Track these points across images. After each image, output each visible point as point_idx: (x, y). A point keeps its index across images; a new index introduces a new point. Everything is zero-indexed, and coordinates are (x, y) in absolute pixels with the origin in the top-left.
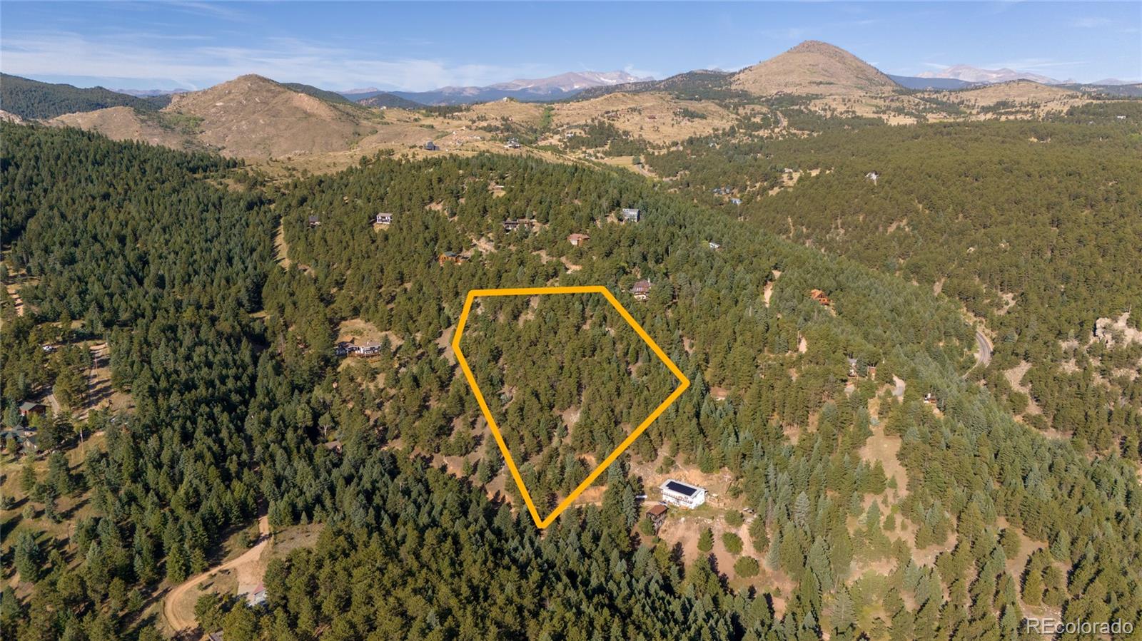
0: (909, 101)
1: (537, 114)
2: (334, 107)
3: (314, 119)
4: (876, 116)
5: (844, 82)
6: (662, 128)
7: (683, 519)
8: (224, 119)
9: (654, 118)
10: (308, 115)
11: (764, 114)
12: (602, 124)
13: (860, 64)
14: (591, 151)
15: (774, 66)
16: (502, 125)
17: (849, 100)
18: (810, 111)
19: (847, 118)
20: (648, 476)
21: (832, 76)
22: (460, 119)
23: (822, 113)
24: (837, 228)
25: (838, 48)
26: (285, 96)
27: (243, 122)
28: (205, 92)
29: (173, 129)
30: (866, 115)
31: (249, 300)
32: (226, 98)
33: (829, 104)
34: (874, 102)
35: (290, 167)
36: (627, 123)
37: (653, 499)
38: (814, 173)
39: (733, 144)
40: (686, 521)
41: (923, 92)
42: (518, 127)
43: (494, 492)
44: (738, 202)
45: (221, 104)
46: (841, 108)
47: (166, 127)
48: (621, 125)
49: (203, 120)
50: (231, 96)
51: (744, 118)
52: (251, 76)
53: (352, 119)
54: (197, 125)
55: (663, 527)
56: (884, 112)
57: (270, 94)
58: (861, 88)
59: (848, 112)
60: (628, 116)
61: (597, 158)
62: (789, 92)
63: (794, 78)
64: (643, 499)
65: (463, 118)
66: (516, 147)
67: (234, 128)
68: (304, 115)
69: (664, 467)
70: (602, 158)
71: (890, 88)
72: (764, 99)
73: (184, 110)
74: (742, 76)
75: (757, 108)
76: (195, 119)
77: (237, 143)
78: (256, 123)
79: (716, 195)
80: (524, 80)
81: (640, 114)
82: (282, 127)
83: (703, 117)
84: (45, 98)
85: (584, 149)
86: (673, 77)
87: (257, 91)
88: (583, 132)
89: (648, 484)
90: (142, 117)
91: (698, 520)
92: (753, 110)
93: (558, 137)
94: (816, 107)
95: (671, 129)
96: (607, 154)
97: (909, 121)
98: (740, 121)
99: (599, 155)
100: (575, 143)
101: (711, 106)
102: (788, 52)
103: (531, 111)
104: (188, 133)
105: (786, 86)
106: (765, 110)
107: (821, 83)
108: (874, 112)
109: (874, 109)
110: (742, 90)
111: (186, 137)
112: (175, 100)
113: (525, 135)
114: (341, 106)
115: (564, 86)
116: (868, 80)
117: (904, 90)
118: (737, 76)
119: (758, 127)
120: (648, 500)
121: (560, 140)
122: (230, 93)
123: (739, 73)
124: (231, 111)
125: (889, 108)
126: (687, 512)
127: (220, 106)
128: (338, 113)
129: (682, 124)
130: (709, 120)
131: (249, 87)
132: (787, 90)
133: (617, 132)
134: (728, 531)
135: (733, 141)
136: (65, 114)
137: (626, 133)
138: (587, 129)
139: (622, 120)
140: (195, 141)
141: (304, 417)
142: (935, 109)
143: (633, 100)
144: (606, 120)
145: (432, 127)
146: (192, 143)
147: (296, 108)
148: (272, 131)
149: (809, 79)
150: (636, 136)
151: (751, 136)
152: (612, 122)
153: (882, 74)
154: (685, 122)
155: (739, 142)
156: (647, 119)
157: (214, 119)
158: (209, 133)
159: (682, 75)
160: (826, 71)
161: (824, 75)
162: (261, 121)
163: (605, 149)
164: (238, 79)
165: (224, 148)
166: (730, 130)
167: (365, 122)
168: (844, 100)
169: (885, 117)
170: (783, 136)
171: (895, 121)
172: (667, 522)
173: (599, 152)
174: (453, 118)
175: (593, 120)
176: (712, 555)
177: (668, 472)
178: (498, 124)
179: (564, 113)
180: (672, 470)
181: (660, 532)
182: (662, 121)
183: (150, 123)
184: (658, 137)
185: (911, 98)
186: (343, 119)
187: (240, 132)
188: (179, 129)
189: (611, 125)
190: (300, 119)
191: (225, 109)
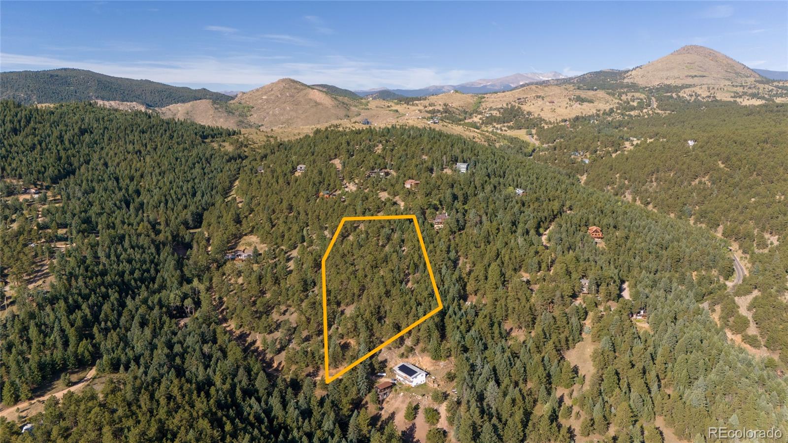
0: (764, 88)
1: (472, 101)
2: (335, 98)
3: (320, 107)
4: (732, 100)
5: (715, 76)
6: (558, 110)
7: (402, 394)
8: (265, 107)
9: (553, 102)
10: (317, 104)
11: (641, 99)
12: (513, 107)
13: (730, 62)
14: (499, 126)
15: (660, 65)
16: (443, 109)
17: (713, 88)
18: (679, 97)
19: (707, 101)
20: (392, 359)
21: (705, 71)
22: (417, 105)
23: (688, 98)
24: (652, 181)
25: (712, 50)
26: (305, 92)
27: (277, 109)
28: (257, 90)
29: (233, 114)
30: (724, 99)
31: (193, 220)
32: (270, 93)
33: (696, 91)
34: (735, 89)
35: (269, 135)
36: (532, 106)
37: (389, 377)
38: (649, 141)
39: (608, 121)
40: (404, 395)
41: (779, 81)
42: (455, 110)
43: (278, 362)
44: (587, 161)
45: (266, 97)
46: (705, 94)
47: (230, 112)
48: (526, 108)
49: (253, 108)
50: (272, 92)
51: (625, 102)
52: (286, 79)
53: (346, 106)
54: (249, 111)
55: (388, 399)
56: (740, 97)
57: (296, 91)
58: (729, 80)
59: (709, 97)
60: (533, 102)
61: (502, 130)
62: (668, 83)
63: (675, 73)
64: (382, 376)
65: (419, 105)
66: (435, 123)
67: (271, 113)
68: (315, 104)
69: (405, 353)
70: (505, 130)
71: (753, 79)
72: (647, 89)
73: (243, 102)
74: (634, 73)
75: (637, 95)
76: (248, 107)
77: (271, 122)
78: (284, 109)
79: (572, 157)
80: (484, 80)
81: (543, 100)
82: (300, 112)
83: (591, 102)
84: (170, 95)
85: (495, 124)
86: (584, 75)
87: (288, 89)
88: (498, 113)
89: (390, 364)
90: (216, 106)
91: (412, 395)
92: (633, 96)
93: (480, 116)
94: (685, 94)
95: (565, 110)
96: (510, 128)
97: (758, 102)
98: (621, 104)
99: (503, 128)
100: (491, 120)
101: (601, 94)
102: (672, 54)
103: (468, 99)
104: (242, 116)
105: (667, 79)
106: (643, 96)
107: (696, 76)
108: (731, 97)
109: (733, 95)
110: (631, 83)
111: (241, 118)
112: (239, 96)
113: (457, 116)
114: (340, 98)
115: (513, 83)
116: (736, 73)
117: (764, 80)
118: (630, 73)
119: (633, 108)
120: (386, 377)
121: (480, 119)
122: (272, 90)
123: (632, 71)
124: (271, 102)
125: (745, 94)
126: (409, 389)
127: (265, 99)
128: (337, 102)
129: (574, 107)
130: (596, 104)
131: (284, 86)
132: (668, 82)
133: (523, 113)
134: (431, 406)
135: (609, 119)
136: (172, 104)
137: (529, 113)
138: (502, 110)
139: (529, 104)
140: (245, 121)
141: (175, 299)
142: (785, 94)
143: (543, 90)
144: (517, 104)
145: (397, 111)
146: (243, 122)
147: (311, 99)
148: (294, 114)
149: (687, 74)
150: (536, 115)
151: (622, 115)
152: (520, 106)
153: (749, 68)
154: (576, 105)
155: (613, 119)
156: (548, 104)
157: (260, 107)
158: (255, 116)
159: (591, 73)
160: (701, 67)
161: (698, 70)
162: (288, 108)
163: (509, 124)
164: (278, 81)
165: (262, 125)
166: (609, 111)
167: (353, 108)
168: (709, 88)
169: (738, 100)
170: (649, 115)
171: (746, 102)
172: (391, 395)
173: (504, 127)
174: (413, 105)
175: (507, 105)
176: (414, 425)
177: (407, 357)
178: (440, 108)
179: (491, 100)
180: (411, 355)
181: (384, 403)
182: (559, 104)
183: (220, 110)
184: (553, 116)
185: (766, 86)
186: (340, 106)
187: (274, 115)
188: (237, 113)
189: (519, 108)
190: (312, 107)
191: (267, 101)
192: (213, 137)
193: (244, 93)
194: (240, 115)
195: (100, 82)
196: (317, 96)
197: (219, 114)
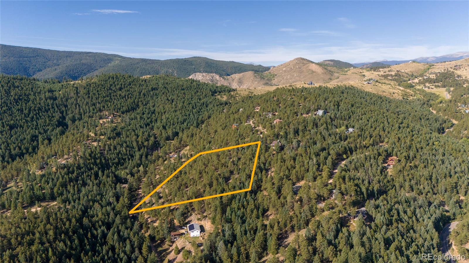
1: (422, 68)
2: (325, 69)
3: (315, 74)
8: (283, 75)
10: (313, 72)
12: (448, 72)
14: (429, 85)
26: (308, 65)
28: (282, 65)
29: (264, 79)
32: (288, 67)
36: (464, 71)
42: (404, 74)
44: (467, 112)
45: (285, 69)
47: (262, 78)
48: (458, 72)
49: (276, 75)
52: (299, 58)
53: (331, 73)
54: (274, 77)
57: (303, 64)
61: (429, 88)
66: (369, 83)
69: (202, 218)
73: (272, 72)
76: (274, 75)
78: (293, 76)
80: (462, 52)
82: (302, 77)
85: (427, 84)
87: (299, 63)
88: (435, 76)
90: (255, 75)
91: (186, 241)
93: (421, 78)
96: (436, 86)
99: (431, 87)
100: (426, 81)
103: (420, 67)
111: (267, 81)
112: (271, 68)
120: (185, 230)
121: (419, 80)
122: (289, 65)
124: (287, 72)
126: (188, 238)
128: (325, 71)
131: (296, 62)
133: (454, 76)
134: (190, 249)
138: (438, 74)
140: (269, 83)
144: (452, 70)
147: (310, 69)
157: (280, 75)
158: (276, 80)
162: (295, 75)
163: (437, 84)
167: (336, 74)
173: (433, 86)
175: (445, 70)
183: (257, 77)
186: (327, 73)
187: (287, 79)
188: (266, 78)
189: (453, 72)
190: (310, 74)
191: (285, 71)
192: (220, 92)
193: (274, 67)
194: (267, 80)
195: (207, 63)
196: (314, 67)
197: (256, 79)
